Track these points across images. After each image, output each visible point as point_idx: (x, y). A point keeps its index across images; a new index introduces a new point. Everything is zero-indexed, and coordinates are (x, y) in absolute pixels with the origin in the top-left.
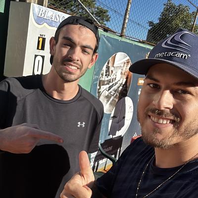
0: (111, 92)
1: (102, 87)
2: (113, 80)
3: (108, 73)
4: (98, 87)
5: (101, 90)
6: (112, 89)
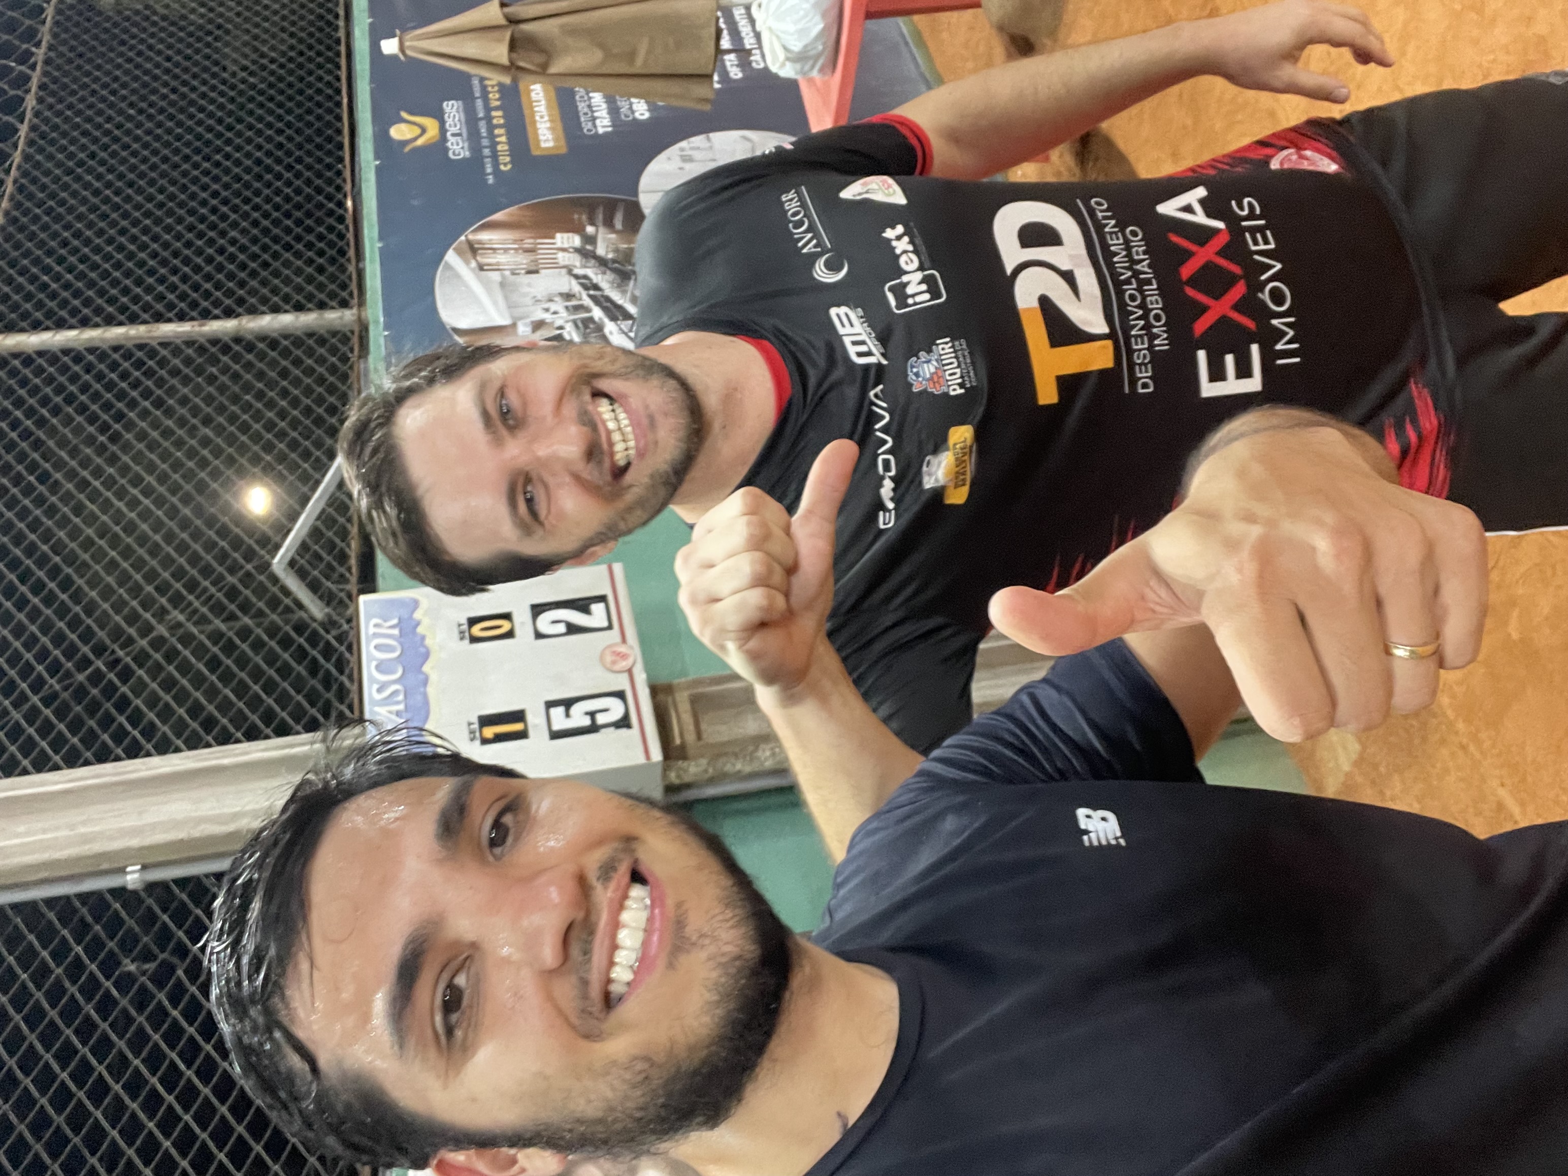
2: (576, 309)
6: (616, 296)
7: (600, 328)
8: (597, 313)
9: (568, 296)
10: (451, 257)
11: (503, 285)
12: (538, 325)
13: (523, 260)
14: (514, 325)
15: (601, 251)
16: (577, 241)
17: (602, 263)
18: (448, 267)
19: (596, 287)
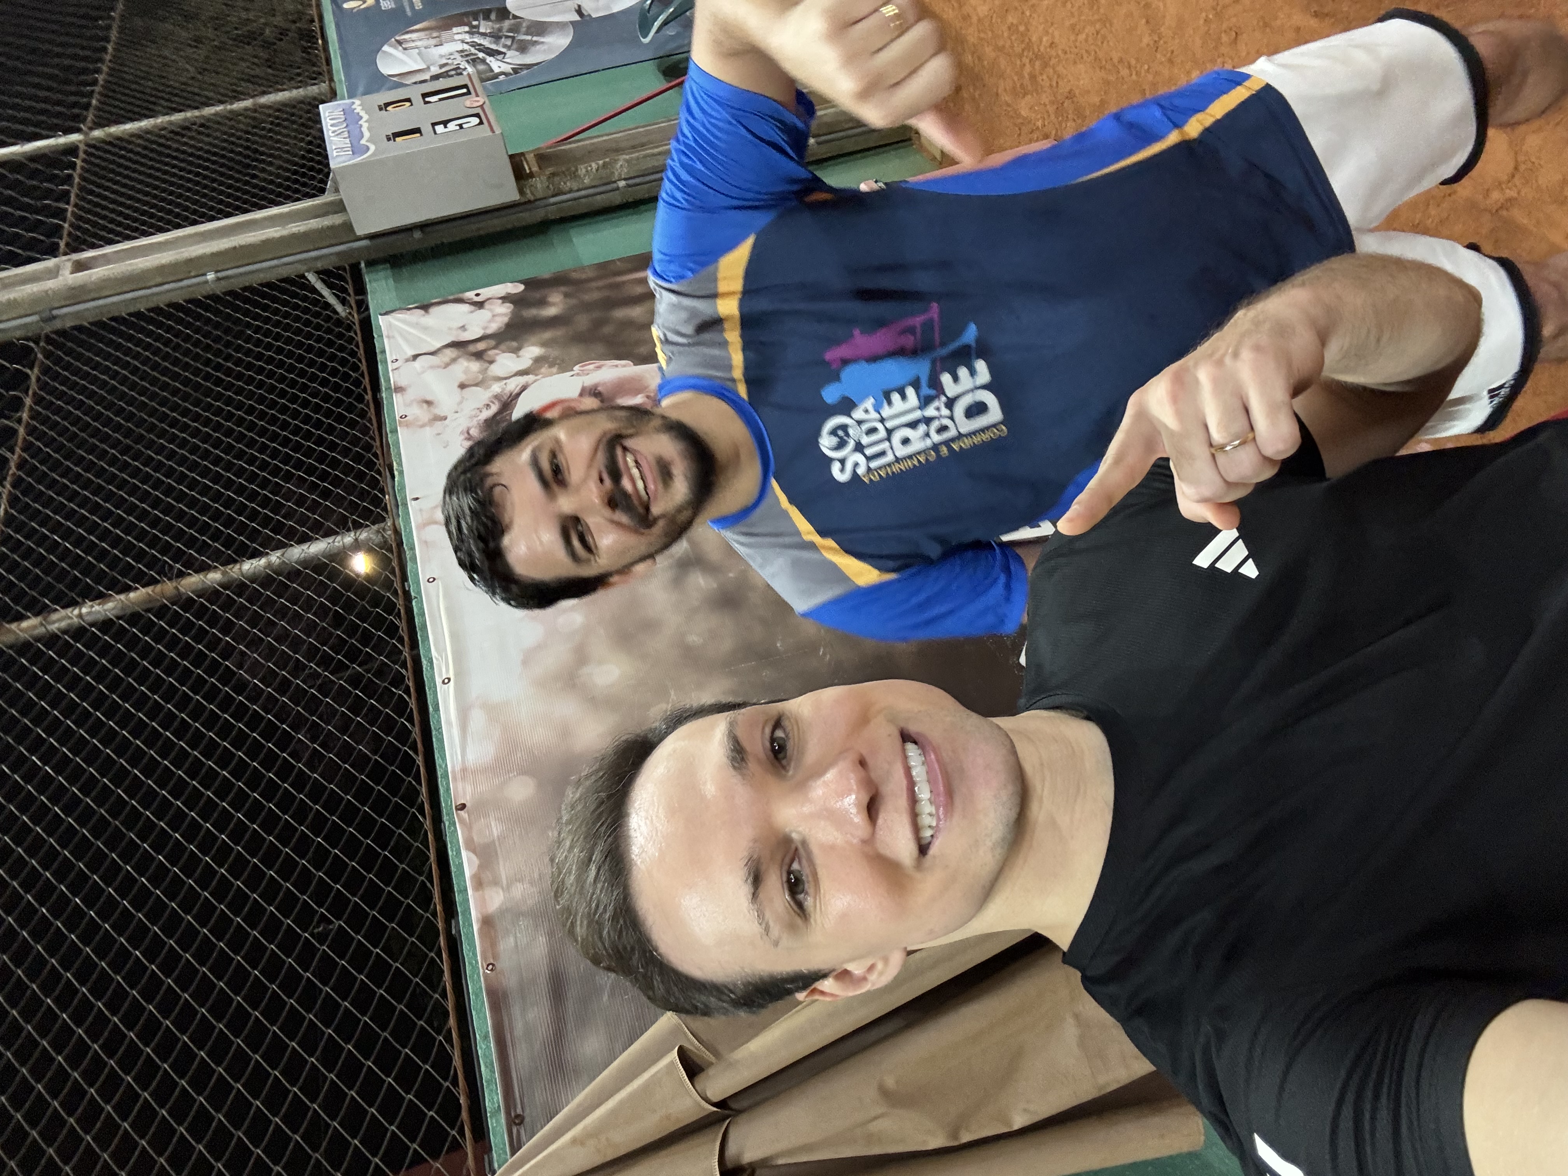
0: (505, 46)
1: (497, 70)
2: (467, 56)
3: (453, 73)
4: (502, 77)
5: (507, 68)
6: (494, 47)
7: (483, 61)
8: (481, 55)
9: (462, 51)
10: (386, 48)
11: (419, 54)
12: (442, 66)
13: (433, 42)
14: (428, 68)
15: (482, 30)
16: (467, 29)
17: (484, 35)
18: (385, 52)
19: (480, 45)
